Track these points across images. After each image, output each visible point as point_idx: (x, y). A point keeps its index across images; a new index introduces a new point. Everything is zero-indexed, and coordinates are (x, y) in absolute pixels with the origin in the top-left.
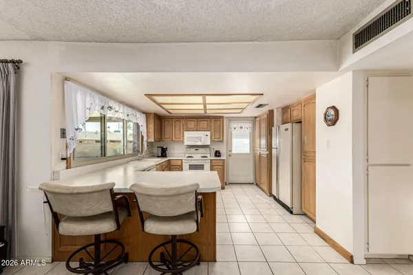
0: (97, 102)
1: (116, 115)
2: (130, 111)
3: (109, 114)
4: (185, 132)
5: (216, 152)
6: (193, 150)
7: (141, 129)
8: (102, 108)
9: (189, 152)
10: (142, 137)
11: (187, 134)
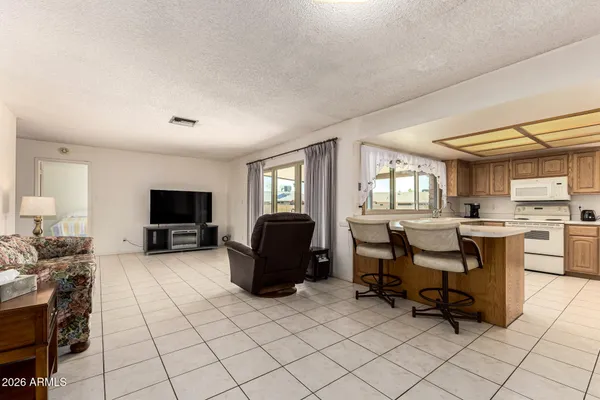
0: (386, 157)
1: (406, 168)
2: (422, 161)
3: (398, 168)
4: (513, 182)
5: (584, 212)
6: (530, 209)
7: (439, 181)
8: (391, 162)
9: (524, 212)
10: (441, 191)
11: (516, 185)
